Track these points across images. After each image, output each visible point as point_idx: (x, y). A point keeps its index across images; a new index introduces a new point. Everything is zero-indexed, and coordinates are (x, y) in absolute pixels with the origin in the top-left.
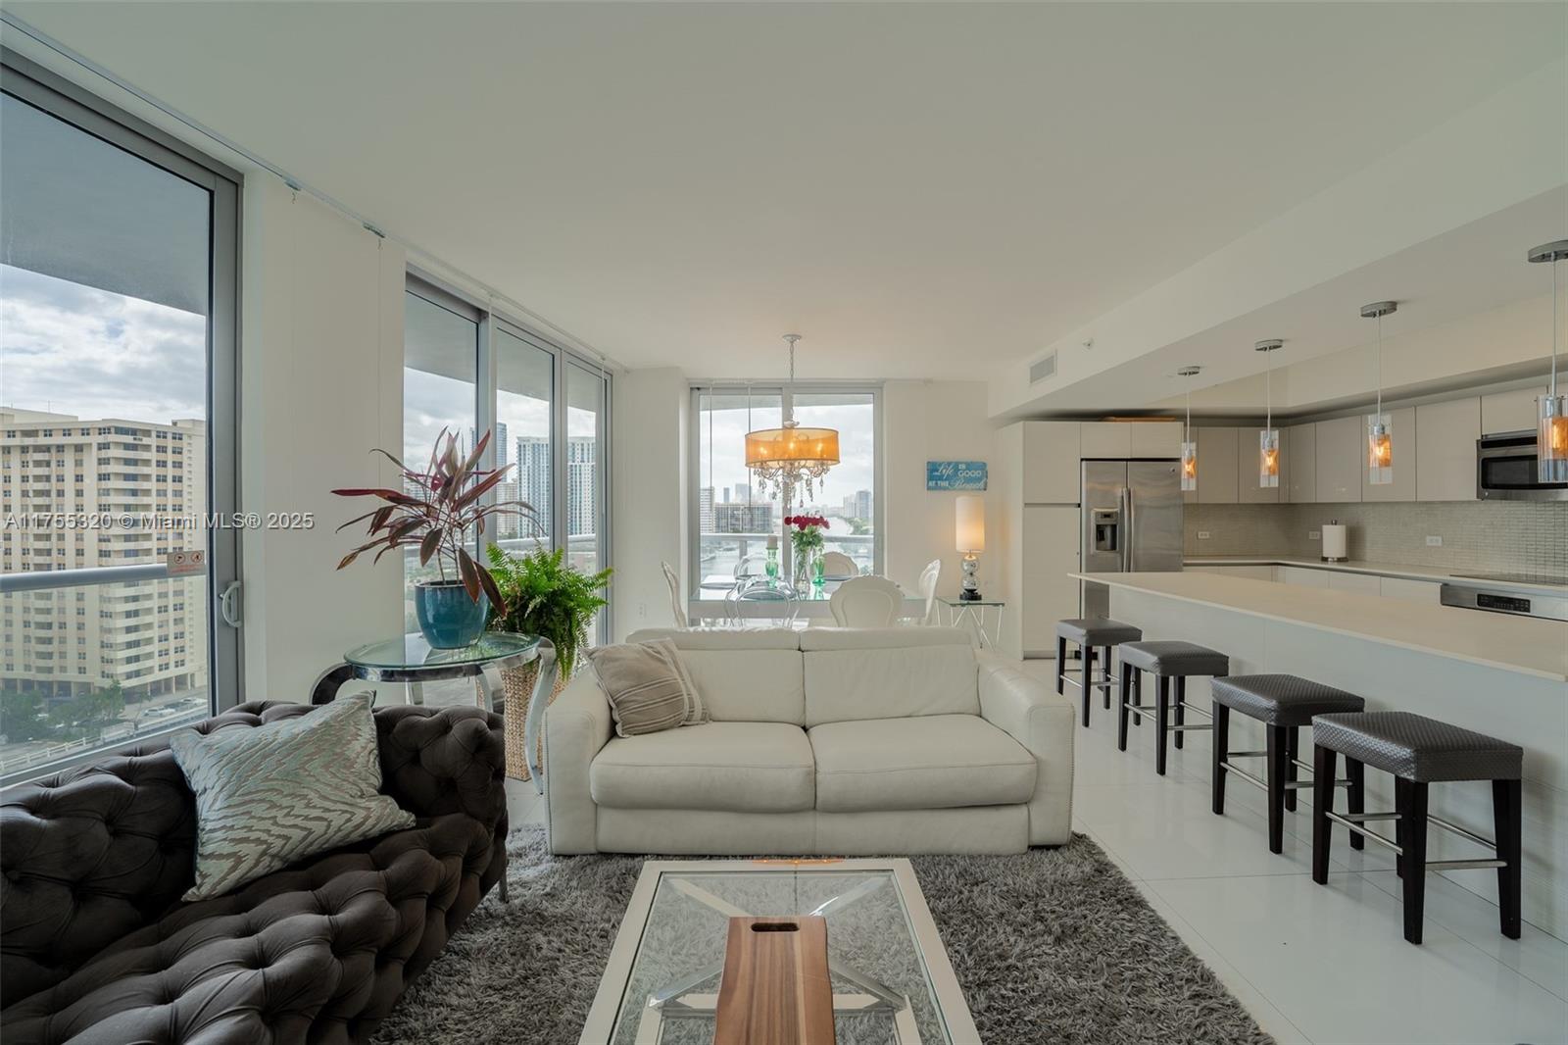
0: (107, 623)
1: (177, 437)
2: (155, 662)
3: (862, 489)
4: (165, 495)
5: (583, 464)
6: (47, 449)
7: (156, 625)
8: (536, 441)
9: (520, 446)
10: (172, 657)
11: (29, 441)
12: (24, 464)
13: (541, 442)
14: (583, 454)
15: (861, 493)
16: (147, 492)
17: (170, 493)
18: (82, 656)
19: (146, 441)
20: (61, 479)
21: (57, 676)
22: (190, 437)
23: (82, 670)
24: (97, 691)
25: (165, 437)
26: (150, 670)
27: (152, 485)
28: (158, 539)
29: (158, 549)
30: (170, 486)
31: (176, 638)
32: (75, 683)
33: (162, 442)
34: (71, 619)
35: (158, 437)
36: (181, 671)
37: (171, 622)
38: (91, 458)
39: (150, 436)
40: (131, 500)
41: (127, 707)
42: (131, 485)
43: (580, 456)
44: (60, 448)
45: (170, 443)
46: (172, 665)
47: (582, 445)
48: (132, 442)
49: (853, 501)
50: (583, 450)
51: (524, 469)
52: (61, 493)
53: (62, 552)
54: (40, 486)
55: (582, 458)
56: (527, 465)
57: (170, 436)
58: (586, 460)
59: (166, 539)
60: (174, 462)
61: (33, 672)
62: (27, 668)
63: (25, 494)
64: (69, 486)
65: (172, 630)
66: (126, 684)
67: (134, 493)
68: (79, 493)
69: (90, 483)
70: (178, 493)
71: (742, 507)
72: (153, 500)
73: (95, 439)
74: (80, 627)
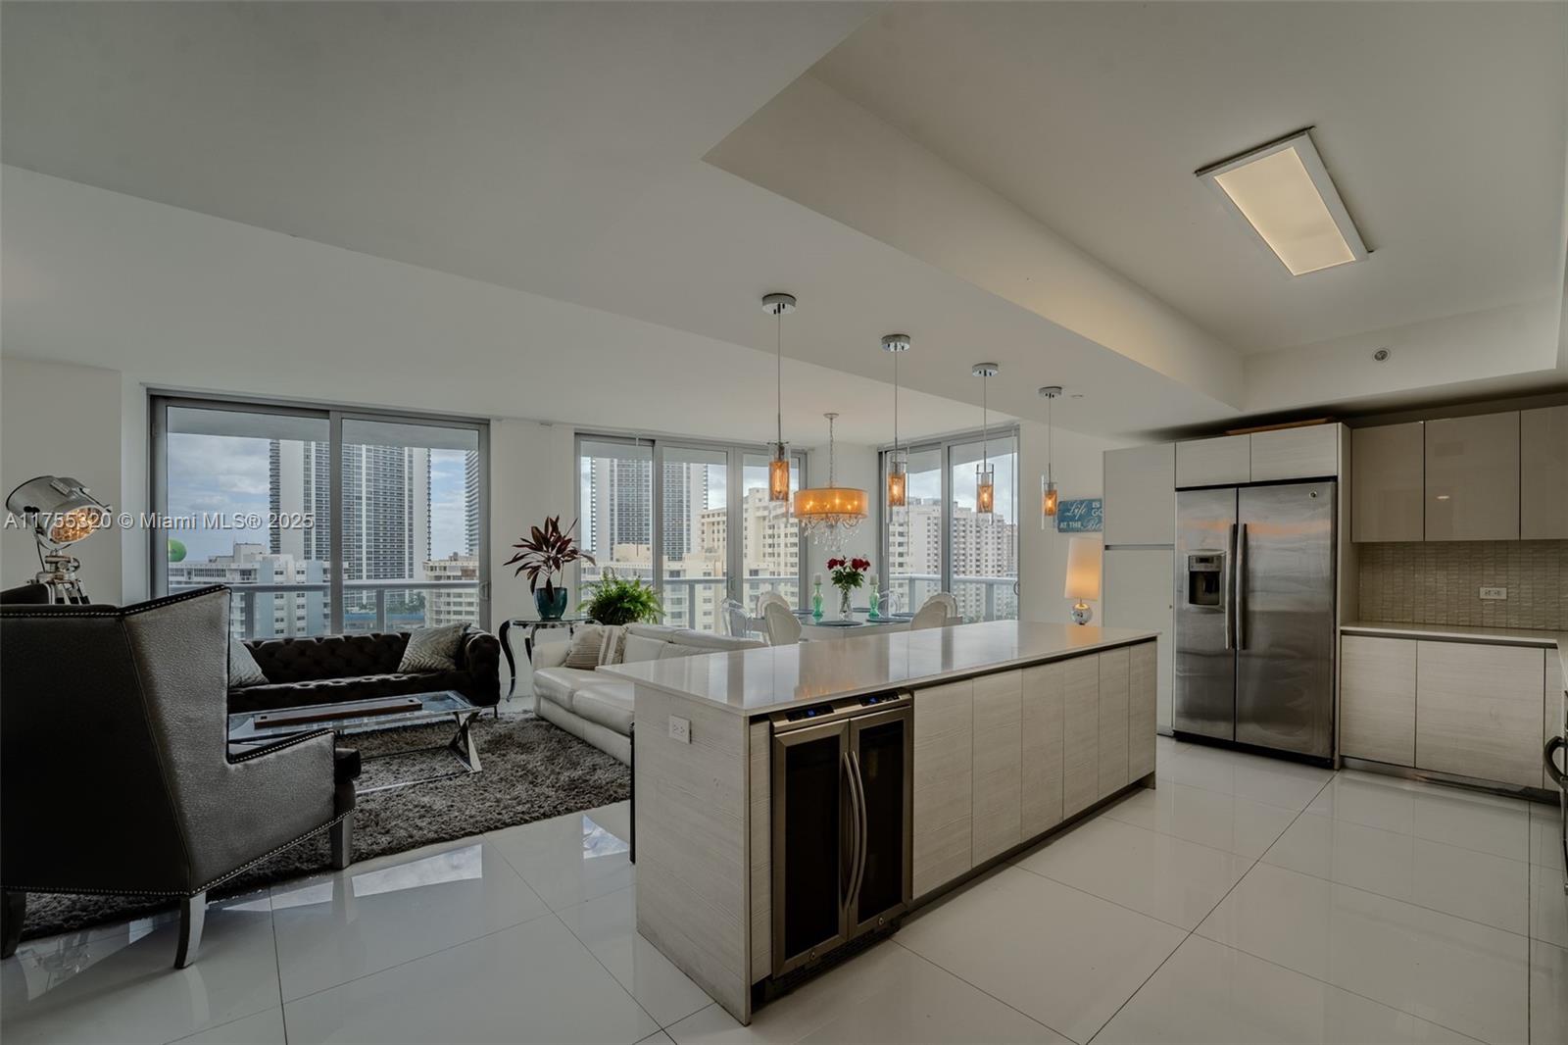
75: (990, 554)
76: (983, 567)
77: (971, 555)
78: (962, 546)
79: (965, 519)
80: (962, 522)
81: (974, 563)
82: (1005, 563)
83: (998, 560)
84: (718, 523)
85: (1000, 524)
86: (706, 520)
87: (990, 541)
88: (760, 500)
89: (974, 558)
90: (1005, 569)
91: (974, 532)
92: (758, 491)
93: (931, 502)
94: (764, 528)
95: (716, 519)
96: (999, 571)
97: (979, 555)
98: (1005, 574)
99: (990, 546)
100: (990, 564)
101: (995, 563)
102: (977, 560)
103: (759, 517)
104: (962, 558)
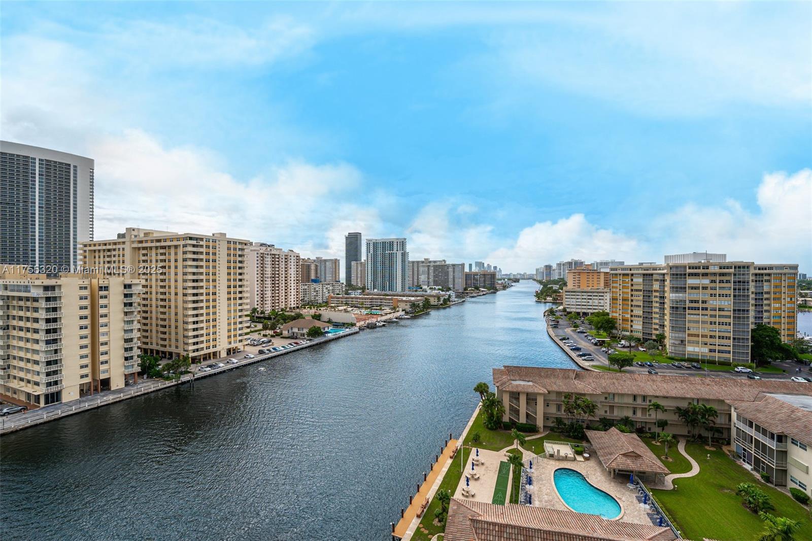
0: (186, 326)
1: (214, 241)
2: (204, 345)
3: (547, 264)
4: (209, 268)
5: (397, 252)
6: (165, 247)
7: (205, 328)
8: (375, 241)
9: (367, 244)
10: (211, 343)
11: (158, 244)
12: (157, 254)
13: (377, 242)
14: (397, 247)
15: (546, 266)
16: (202, 267)
17: (211, 267)
18: (177, 340)
19: (201, 243)
20: (169, 261)
21: (167, 349)
22: (219, 241)
23: (177, 347)
24: (181, 357)
25: (209, 241)
26: (202, 349)
27: (203, 263)
28: (206, 288)
29: (206, 293)
30: (211, 264)
31: (213, 334)
32: (175, 353)
33: (208, 243)
34: (173, 324)
35: (206, 241)
36: (215, 350)
37: (211, 327)
38: (180, 251)
39: (203, 241)
40: (195, 270)
41: (192, 365)
42: (195, 263)
43: (396, 248)
44: (169, 247)
45: (211, 244)
46: (211, 347)
47: (397, 242)
48: (196, 243)
49: (542, 271)
50: (397, 245)
51: (370, 255)
52: (169, 267)
53: (170, 293)
54: (162, 264)
55: (397, 249)
56: (371, 253)
57: (211, 241)
58: (399, 249)
59: (209, 288)
60: (213, 253)
61: (159, 347)
62: (157, 344)
64: (173, 264)
65: (211, 330)
66: (193, 354)
67: (197, 267)
68: (176, 267)
69: (180, 264)
70: (214, 267)
71: (479, 274)
72: (203, 270)
73: (182, 243)
74: (176, 327)
75: (292, 274)
76: (289, 280)
77: (282, 274)
78: (277, 269)
79: (279, 255)
81: (284, 279)
82: (300, 279)
83: (297, 277)
84: (99, 251)
85: (298, 258)
87: (292, 267)
88: (135, 236)
89: (283, 276)
90: (300, 282)
91: (284, 262)
92: (134, 230)
94: (139, 256)
95: (98, 248)
96: (297, 283)
97: (286, 274)
98: (301, 284)
99: (292, 270)
100: (292, 279)
101: (295, 279)
102: (286, 277)
103: (134, 248)
104: (277, 276)
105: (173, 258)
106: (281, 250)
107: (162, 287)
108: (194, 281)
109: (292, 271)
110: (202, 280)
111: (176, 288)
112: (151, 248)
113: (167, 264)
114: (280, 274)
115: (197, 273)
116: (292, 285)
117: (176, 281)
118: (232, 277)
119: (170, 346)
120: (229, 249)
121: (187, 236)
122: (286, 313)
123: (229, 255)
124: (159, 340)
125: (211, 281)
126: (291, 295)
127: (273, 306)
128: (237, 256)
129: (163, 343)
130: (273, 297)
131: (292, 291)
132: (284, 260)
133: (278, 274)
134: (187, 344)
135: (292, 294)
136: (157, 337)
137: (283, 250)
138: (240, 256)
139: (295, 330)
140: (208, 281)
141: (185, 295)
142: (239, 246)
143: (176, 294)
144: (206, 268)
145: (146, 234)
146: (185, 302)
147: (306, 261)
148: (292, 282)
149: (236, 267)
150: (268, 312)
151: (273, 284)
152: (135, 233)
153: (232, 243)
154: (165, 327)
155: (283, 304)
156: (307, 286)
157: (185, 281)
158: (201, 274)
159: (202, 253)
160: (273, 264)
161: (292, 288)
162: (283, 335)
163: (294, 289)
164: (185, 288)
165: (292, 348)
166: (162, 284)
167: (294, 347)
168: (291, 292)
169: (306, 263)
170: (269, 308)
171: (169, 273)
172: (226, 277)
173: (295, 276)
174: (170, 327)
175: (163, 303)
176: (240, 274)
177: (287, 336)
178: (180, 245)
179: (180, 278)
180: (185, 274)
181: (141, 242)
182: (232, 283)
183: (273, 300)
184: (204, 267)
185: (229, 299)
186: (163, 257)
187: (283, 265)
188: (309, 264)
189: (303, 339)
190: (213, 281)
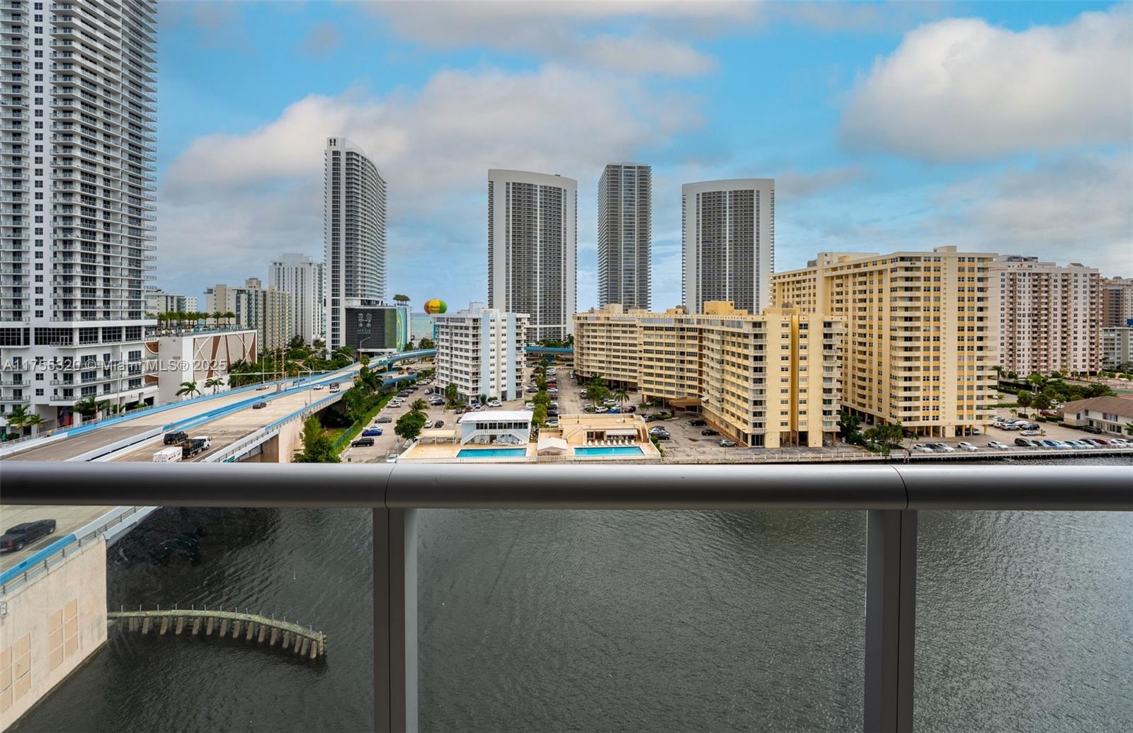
0: (895, 383)
1: (937, 260)
2: (920, 413)
4: (929, 301)
6: (864, 274)
7: (922, 389)
10: (931, 413)
11: (857, 270)
12: (854, 284)
16: (918, 299)
17: (932, 299)
18: (880, 400)
19: (918, 264)
20: (871, 292)
21: (866, 410)
22: (945, 259)
23: (880, 409)
24: (887, 425)
25: (929, 261)
26: (917, 418)
27: (921, 294)
28: (925, 330)
29: (924, 337)
30: (932, 294)
31: (934, 400)
32: (877, 417)
33: (927, 264)
34: (875, 377)
35: (925, 261)
36: (936, 423)
37: (931, 388)
38: (887, 278)
40: (908, 304)
41: (904, 439)
42: (908, 294)
44: (871, 273)
45: (932, 264)
46: (931, 418)
48: (909, 265)
52: (871, 300)
53: (871, 335)
54: (862, 296)
57: (932, 259)
59: (929, 330)
60: (935, 277)
61: (856, 405)
62: (854, 401)
63: (854, 301)
64: (876, 296)
65: (932, 394)
66: (905, 424)
67: (911, 299)
68: (880, 300)
69: (887, 295)
70: (937, 299)
72: (921, 304)
73: (889, 266)
74: (880, 382)
75: (1082, 310)
76: (1071, 321)
78: (1045, 300)
80: (1044, 277)
81: (1059, 318)
82: (1101, 318)
83: (1091, 315)
84: (788, 283)
85: (1094, 278)
86: (777, 281)
87: (1080, 295)
88: (828, 263)
89: (1059, 312)
90: (1101, 324)
92: (826, 255)
93: (1005, 259)
94: (832, 287)
95: (787, 279)
96: (1092, 326)
98: (1101, 329)
99: (1080, 301)
100: (1080, 318)
101: (1087, 318)
103: (827, 278)
104: (1044, 312)
105: (876, 287)
106: (1054, 264)
107: (861, 326)
108: (906, 319)
109: (1081, 305)
110: (918, 319)
111: (880, 328)
112: (847, 276)
113: (867, 296)
114: (1051, 310)
115: (912, 307)
116: (1080, 329)
117: (880, 319)
118: (966, 314)
119: (871, 406)
120: (961, 270)
121: (897, 256)
122: (1067, 383)
123: (961, 279)
124: (856, 396)
125: (932, 319)
126: (1075, 349)
127: (1034, 367)
128: (976, 280)
129: (861, 400)
130: (1034, 350)
131: (1080, 341)
132: (1059, 283)
133: (1046, 309)
134: (895, 407)
135: (1079, 347)
136: (853, 392)
137: (1058, 265)
138: (980, 280)
139: (1097, 417)
140: (927, 319)
141: (893, 338)
142: (977, 264)
143: (880, 337)
144: (925, 300)
145: (841, 259)
146: (893, 348)
147: (1110, 284)
148: (1080, 324)
149: (973, 298)
150: (1026, 375)
151: (1034, 327)
152: (827, 259)
153: (966, 260)
154: (864, 379)
155: (1058, 363)
156: (1117, 332)
157: (893, 319)
158: (918, 309)
159: (918, 279)
160: (1034, 292)
161: (1080, 335)
162: (1065, 422)
163: (1084, 338)
164: (893, 329)
165: (1090, 449)
166: (861, 322)
167: (1096, 447)
168: (1075, 344)
169: (1109, 288)
170: (1027, 370)
171: (871, 308)
172: (956, 314)
173: (1087, 312)
174: (871, 380)
175: (861, 348)
176: (981, 309)
177: (1075, 425)
178: (886, 270)
179: (886, 314)
180: (893, 309)
181: (835, 269)
182: (966, 324)
183: (1034, 355)
184: (922, 299)
185: (961, 348)
186: (862, 287)
187: (1056, 294)
188: (1121, 288)
189: (1115, 436)
190: (935, 320)
